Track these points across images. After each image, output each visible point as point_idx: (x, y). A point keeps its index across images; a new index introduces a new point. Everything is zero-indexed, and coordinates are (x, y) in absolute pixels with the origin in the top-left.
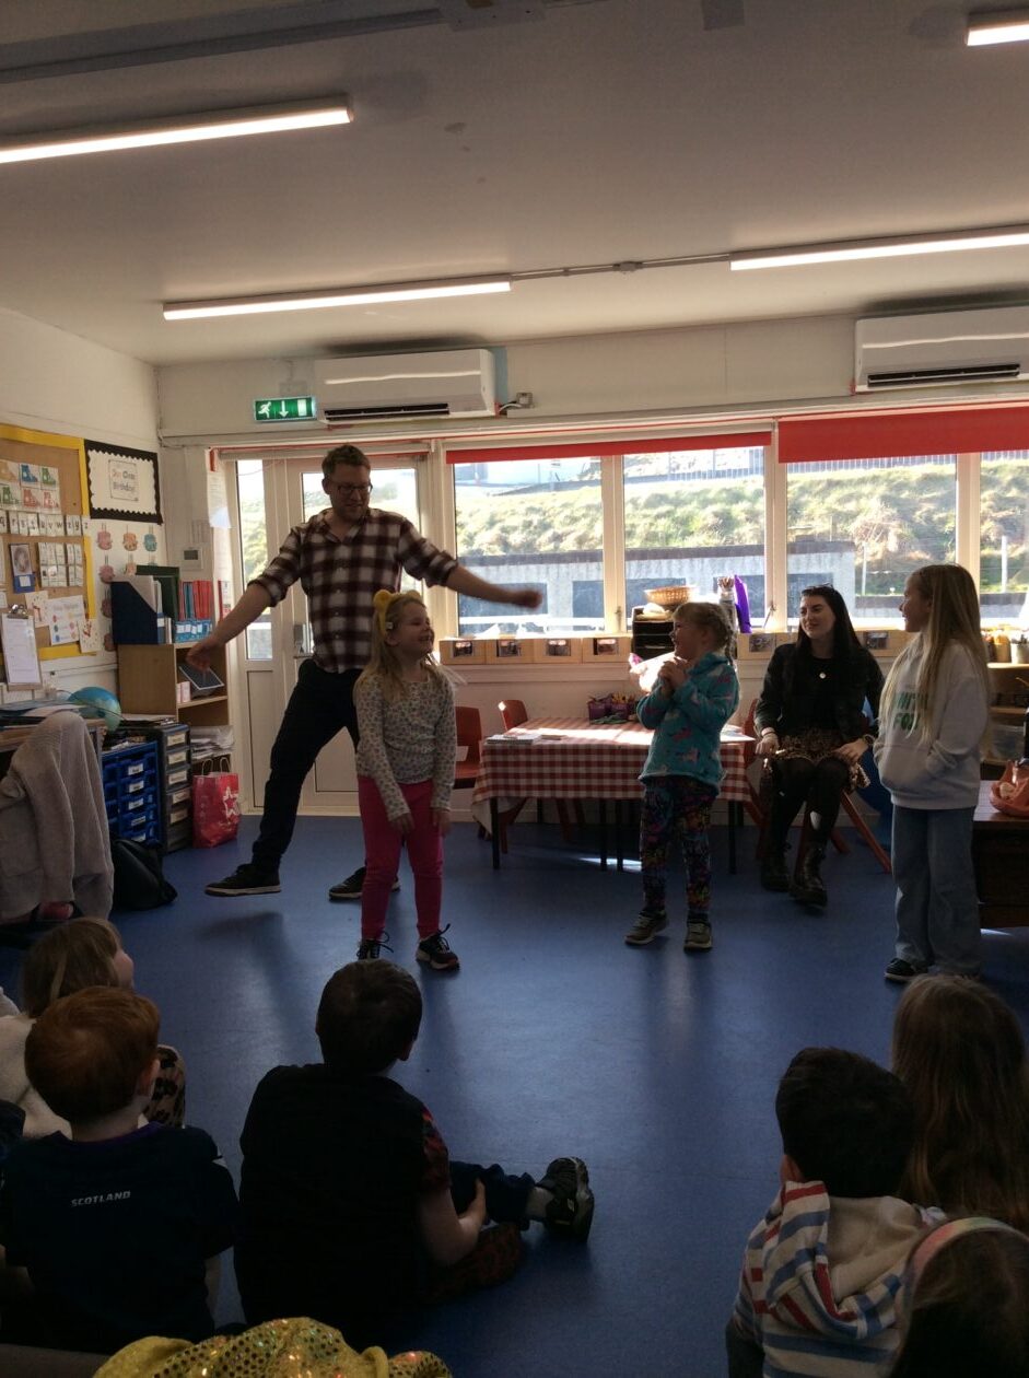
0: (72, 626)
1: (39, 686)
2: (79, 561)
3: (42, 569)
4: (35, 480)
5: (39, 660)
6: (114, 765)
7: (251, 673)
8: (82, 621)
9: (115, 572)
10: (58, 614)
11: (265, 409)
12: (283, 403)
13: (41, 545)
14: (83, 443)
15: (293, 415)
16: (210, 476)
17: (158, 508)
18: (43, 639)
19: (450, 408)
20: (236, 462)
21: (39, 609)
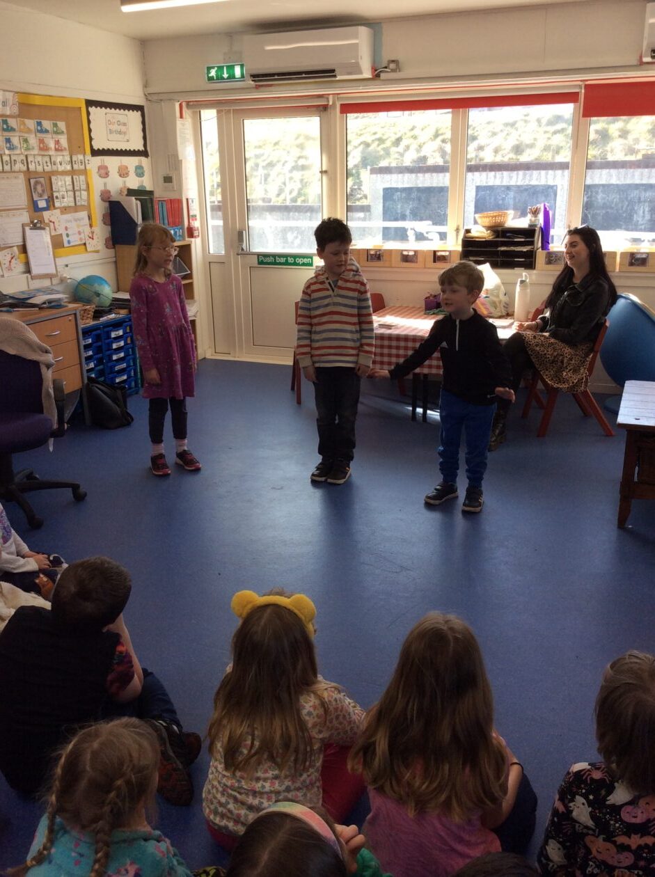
0: (79, 233)
1: (56, 276)
2: (84, 187)
3: (55, 194)
4: (47, 131)
5: (54, 257)
6: (99, 332)
7: (210, 263)
8: (87, 230)
9: (112, 193)
10: (68, 225)
11: (213, 73)
12: (225, 68)
13: (53, 179)
14: (84, 102)
15: (231, 77)
16: (179, 122)
17: (145, 145)
18: (57, 243)
19: (337, 72)
20: (200, 112)
21: (54, 223)
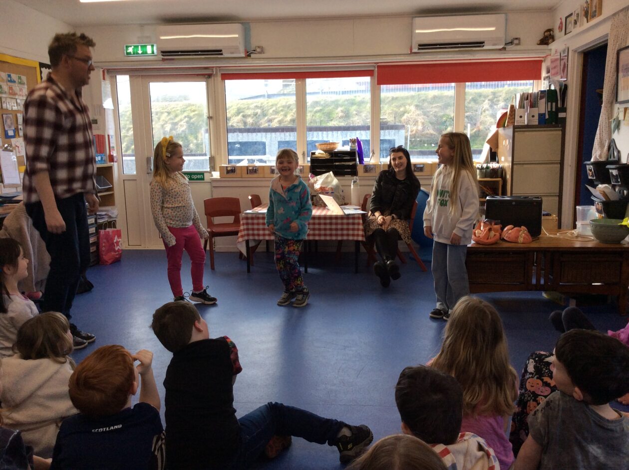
4: (14, 82)
5: (19, 172)
7: (126, 180)
11: (130, 50)
12: (140, 47)
13: (19, 115)
14: (38, 64)
15: (145, 53)
16: (103, 83)
18: (21, 162)
19: (223, 52)
20: (116, 76)
21: (18, 147)
